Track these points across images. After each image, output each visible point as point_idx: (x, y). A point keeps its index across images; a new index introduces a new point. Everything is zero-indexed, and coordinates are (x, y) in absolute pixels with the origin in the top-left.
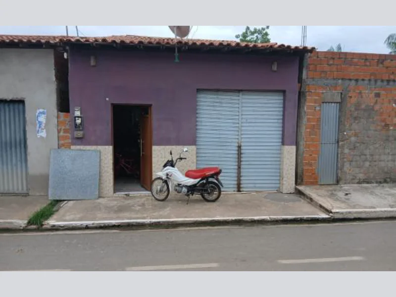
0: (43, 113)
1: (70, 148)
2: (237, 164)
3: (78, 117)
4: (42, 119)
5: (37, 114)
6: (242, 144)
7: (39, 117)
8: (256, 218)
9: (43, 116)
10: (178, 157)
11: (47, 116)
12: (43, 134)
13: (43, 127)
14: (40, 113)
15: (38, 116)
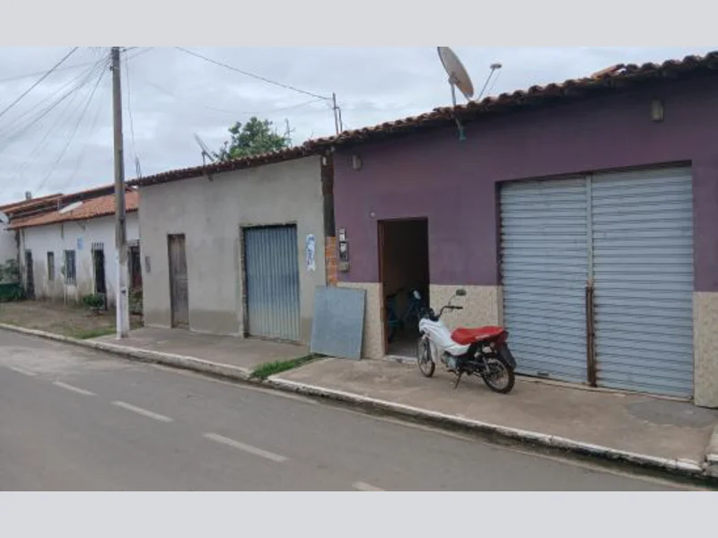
0: (312, 239)
1: (335, 285)
2: (584, 325)
3: (344, 242)
4: (311, 247)
5: (307, 240)
6: (596, 285)
7: (309, 245)
8: (522, 432)
9: (312, 242)
10: (446, 304)
11: (316, 243)
12: (313, 266)
13: (313, 257)
14: (310, 239)
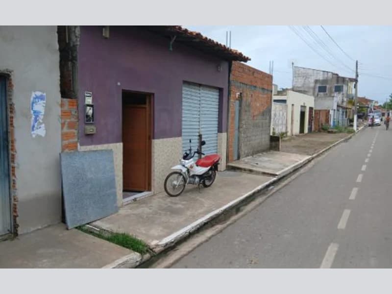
0: (41, 98)
1: (75, 150)
3: (91, 105)
4: (40, 107)
5: (32, 99)
6: (202, 133)
7: (34, 105)
9: (41, 102)
11: (46, 104)
12: (41, 132)
13: (41, 121)
14: (37, 97)
15: (33, 103)
